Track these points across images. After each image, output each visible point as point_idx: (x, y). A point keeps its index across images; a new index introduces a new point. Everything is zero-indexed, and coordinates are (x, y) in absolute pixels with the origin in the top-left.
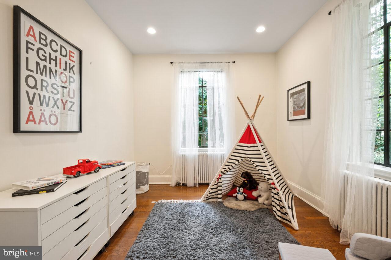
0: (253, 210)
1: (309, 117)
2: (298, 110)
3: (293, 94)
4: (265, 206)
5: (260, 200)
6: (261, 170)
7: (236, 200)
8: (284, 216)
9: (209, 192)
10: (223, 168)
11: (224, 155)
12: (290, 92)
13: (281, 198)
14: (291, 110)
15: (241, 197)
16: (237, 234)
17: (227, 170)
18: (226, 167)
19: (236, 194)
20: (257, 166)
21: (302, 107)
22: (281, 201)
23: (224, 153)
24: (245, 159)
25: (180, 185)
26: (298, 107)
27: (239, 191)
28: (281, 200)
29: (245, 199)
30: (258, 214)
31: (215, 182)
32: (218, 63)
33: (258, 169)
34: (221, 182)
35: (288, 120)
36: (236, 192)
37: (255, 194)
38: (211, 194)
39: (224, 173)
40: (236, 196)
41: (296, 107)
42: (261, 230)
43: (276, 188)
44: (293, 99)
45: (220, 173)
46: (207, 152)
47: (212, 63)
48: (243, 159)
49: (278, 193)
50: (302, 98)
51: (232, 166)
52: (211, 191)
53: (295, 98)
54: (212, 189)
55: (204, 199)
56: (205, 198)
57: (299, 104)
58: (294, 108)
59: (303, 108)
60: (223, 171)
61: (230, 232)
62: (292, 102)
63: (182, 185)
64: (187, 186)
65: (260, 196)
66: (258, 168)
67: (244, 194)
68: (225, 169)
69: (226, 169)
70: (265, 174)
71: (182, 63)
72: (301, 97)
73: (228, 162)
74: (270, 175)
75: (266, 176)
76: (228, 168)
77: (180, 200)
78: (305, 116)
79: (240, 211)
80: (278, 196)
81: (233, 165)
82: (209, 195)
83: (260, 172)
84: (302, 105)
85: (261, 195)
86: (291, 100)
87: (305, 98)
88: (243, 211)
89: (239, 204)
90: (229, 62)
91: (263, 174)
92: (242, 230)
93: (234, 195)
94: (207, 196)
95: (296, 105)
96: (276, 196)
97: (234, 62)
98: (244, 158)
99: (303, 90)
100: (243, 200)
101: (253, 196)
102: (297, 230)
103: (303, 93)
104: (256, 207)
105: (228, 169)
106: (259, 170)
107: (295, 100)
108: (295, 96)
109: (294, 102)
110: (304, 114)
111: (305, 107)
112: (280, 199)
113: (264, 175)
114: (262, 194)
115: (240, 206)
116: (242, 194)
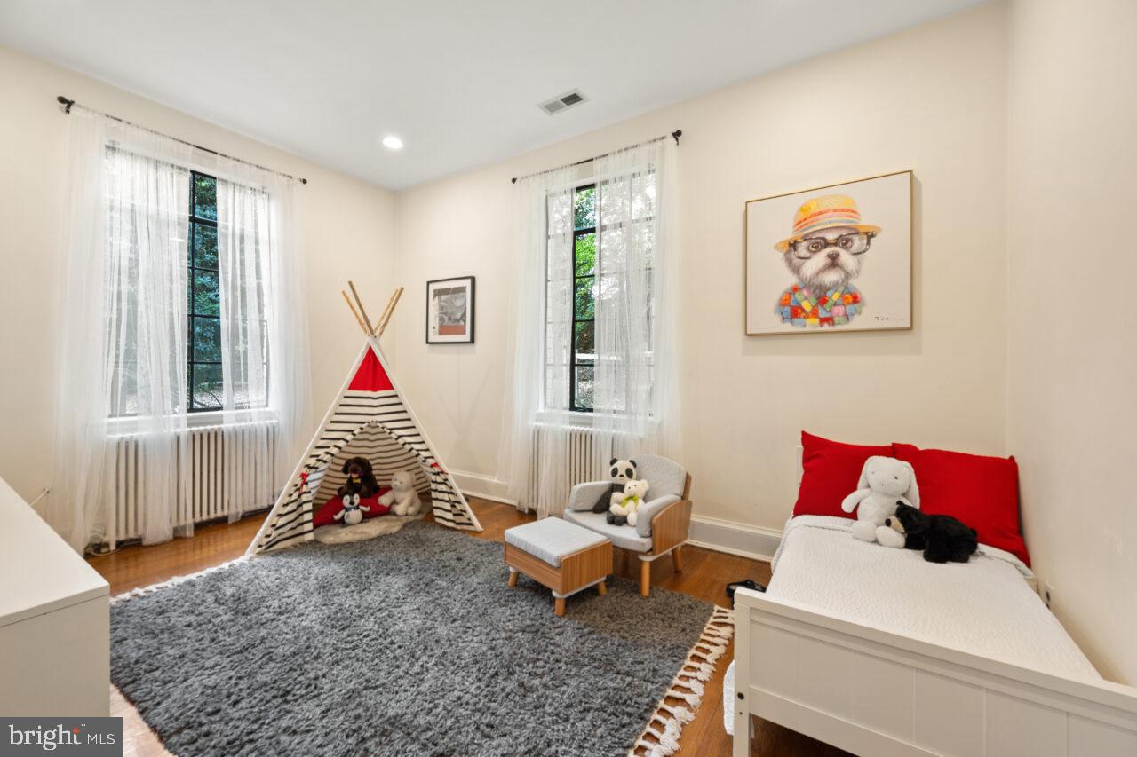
0: (395, 529)
1: (473, 341)
2: (451, 323)
3: (438, 293)
4: (411, 519)
5: (400, 509)
6: (409, 443)
7: (343, 527)
8: (459, 519)
9: (273, 526)
10: (312, 456)
11: (274, 428)
12: (433, 287)
13: (451, 488)
14: (434, 322)
15: (355, 515)
16: (404, 571)
17: (325, 459)
18: (321, 452)
19: (342, 512)
20: (399, 437)
21: (458, 321)
22: (452, 493)
23: (274, 421)
24: (368, 426)
25: (104, 550)
26: (450, 319)
27: (352, 503)
28: (453, 491)
29: (366, 517)
30: (412, 533)
31: (291, 495)
32: (259, 169)
33: (403, 442)
34: (310, 492)
35: (428, 343)
36: (342, 507)
37: (384, 500)
38: (281, 531)
39: (317, 468)
40: (343, 517)
41: (446, 318)
42: (436, 549)
43: (443, 472)
44: (440, 300)
45: (305, 470)
46: (222, 422)
47: (238, 160)
48: (363, 426)
49: (446, 480)
50: (458, 303)
51: (335, 446)
52: (282, 521)
53: (444, 301)
54: (280, 516)
55: (259, 549)
56: (260, 546)
57: (453, 313)
58: (441, 320)
59: (462, 323)
60: (312, 462)
61: (388, 574)
62: (437, 307)
63: (113, 547)
64: (145, 542)
65: (395, 502)
66: (401, 441)
67: (361, 507)
68: (318, 456)
69: (320, 458)
70: (418, 450)
71: (120, 120)
72: (458, 301)
73: (323, 439)
74: (428, 450)
75: (420, 452)
76: (327, 453)
77: (170, 578)
78: (467, 337)
79: (372, 540)
80: (446, 485)
81: (341, 444)
82: (274, 534)
83: (408, 447)
84: (459, 315)
85: (398, 500)
86: (434, 303)
87: (465, 303)
88: (379, 538)
89: (359, 531)
90: (291, 177)
91: (413, 451)
92: (406, 563)
93: (337, 517)
94: (269, 539)
95: (445, 314)
96: (443, 487)
97: (305, 182)
98: (367, 424)
99: (463, 289)
100: (362, 522)
101: (382, 506)
102: (481, 532)
103: (462, 294)
104: (398, 523)
105: (329, 456)
106: (404, 444)
107: (443, 304)
108: (444, 297)
109: (442, 308)
110: (464, 333)
111: (465, 322)
112: (449, 490)
113: (417, 453)
114: (399, 496)
115: (362, 533)
116: (357, 508)
